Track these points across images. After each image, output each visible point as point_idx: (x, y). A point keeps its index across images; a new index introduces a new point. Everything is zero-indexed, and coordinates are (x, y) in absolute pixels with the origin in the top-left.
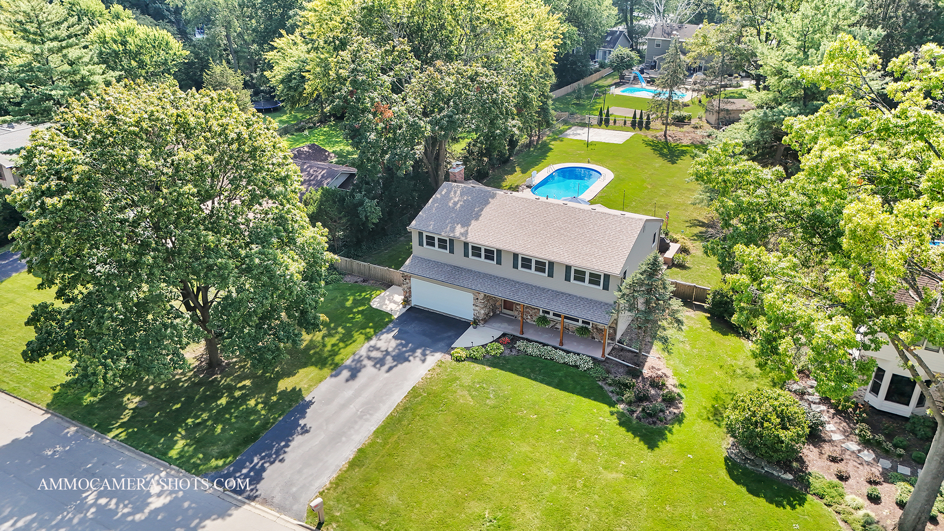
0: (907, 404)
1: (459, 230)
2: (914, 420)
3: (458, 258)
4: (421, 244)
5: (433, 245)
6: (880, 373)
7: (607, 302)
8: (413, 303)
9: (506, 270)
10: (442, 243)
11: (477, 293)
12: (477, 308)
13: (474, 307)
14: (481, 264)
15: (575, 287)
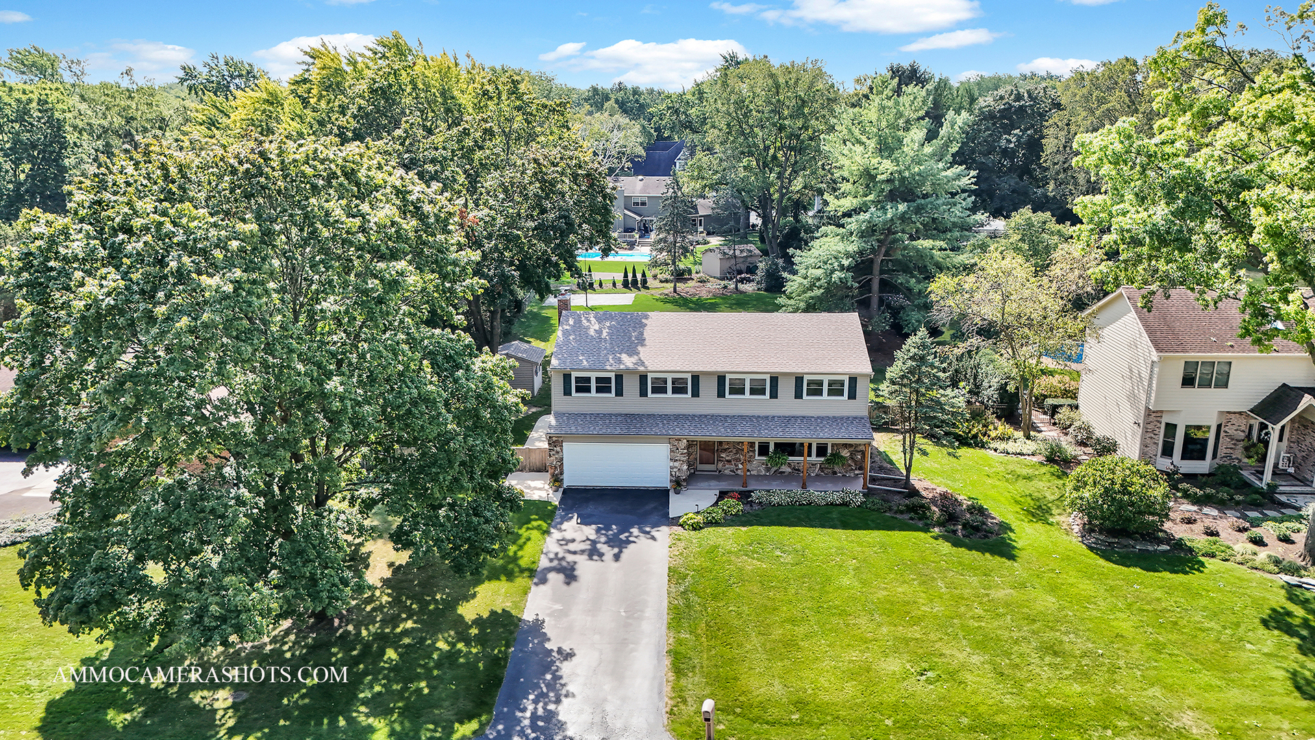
0: (1203, 458)
1: (628, 361)
2: (1222, 470)
3: (631, 402)
4: (567, 392)
5: (588, 390)
6: (1171, 428)
7: (854, 414)
8: (568, 482)
9: (708, 402)
10: (603, 385)
11: (672, 440)
12: (677, 464)
13: (671, 464)
14: (669, 402)
15: (811, 406)
